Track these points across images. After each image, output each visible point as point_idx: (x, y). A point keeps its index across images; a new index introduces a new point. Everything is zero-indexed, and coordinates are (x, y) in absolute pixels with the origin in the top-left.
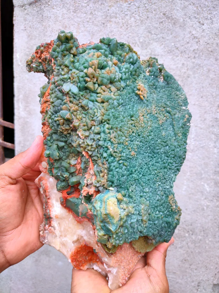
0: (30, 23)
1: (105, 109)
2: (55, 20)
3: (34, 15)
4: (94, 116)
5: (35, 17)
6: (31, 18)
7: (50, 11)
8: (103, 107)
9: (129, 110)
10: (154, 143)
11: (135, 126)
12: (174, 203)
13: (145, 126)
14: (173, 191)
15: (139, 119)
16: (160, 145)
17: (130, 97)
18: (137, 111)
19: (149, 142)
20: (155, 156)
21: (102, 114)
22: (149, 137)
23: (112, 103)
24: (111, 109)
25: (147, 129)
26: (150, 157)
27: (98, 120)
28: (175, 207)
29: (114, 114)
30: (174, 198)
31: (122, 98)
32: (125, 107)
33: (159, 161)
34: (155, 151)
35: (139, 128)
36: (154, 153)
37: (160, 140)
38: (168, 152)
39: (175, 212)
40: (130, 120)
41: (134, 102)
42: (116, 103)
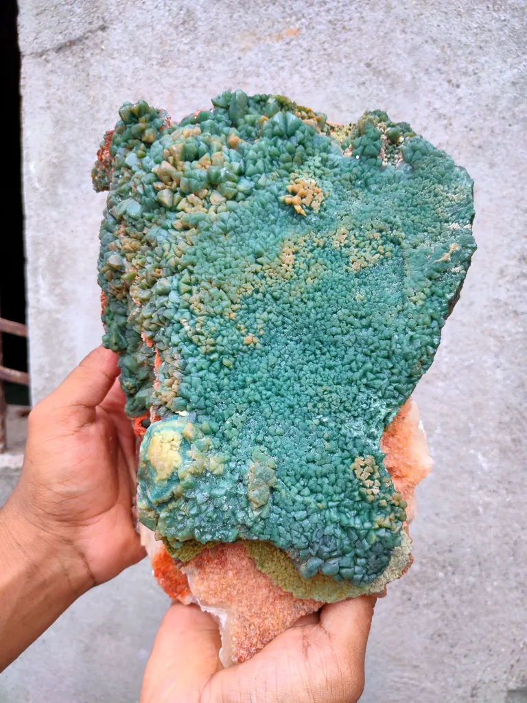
0: (60, 93)
1: (189, 242)
2: (116, 84)
3: (68, 75)
4: (161, 258)
5: (71, 77)
6: (62, 80)
7: (106, 63)
8: (184, 237)
9: (252, 242)
10: (323, 319)
11: (263, 277)
12: (377, 481)
13: (295, 276)
14: (376, 447)
15: (276, 259)
16: (345, 324)
17: (263, 213)
18: (277, 242)
19: (304, 316)
20: (325, 350)
21: (178, 252)
22: (305, 303)
23: (205, 227)
24: (200, 241)
25: (303, 284)
26: (308, 353)
27: (167, 265)
28: (378, 491)
29: (208, 250)
30: (377, 467)
31: (236, 216)
32: (242, 235)
33: (334, 363)
34: (325, 338)
35: (275, 281)
36: (322, 343)
37: (343, 310)
38: (369, 343)
39: (376, 504)
40: (251, 264)
41: (275, 222)
42: (215, 228)
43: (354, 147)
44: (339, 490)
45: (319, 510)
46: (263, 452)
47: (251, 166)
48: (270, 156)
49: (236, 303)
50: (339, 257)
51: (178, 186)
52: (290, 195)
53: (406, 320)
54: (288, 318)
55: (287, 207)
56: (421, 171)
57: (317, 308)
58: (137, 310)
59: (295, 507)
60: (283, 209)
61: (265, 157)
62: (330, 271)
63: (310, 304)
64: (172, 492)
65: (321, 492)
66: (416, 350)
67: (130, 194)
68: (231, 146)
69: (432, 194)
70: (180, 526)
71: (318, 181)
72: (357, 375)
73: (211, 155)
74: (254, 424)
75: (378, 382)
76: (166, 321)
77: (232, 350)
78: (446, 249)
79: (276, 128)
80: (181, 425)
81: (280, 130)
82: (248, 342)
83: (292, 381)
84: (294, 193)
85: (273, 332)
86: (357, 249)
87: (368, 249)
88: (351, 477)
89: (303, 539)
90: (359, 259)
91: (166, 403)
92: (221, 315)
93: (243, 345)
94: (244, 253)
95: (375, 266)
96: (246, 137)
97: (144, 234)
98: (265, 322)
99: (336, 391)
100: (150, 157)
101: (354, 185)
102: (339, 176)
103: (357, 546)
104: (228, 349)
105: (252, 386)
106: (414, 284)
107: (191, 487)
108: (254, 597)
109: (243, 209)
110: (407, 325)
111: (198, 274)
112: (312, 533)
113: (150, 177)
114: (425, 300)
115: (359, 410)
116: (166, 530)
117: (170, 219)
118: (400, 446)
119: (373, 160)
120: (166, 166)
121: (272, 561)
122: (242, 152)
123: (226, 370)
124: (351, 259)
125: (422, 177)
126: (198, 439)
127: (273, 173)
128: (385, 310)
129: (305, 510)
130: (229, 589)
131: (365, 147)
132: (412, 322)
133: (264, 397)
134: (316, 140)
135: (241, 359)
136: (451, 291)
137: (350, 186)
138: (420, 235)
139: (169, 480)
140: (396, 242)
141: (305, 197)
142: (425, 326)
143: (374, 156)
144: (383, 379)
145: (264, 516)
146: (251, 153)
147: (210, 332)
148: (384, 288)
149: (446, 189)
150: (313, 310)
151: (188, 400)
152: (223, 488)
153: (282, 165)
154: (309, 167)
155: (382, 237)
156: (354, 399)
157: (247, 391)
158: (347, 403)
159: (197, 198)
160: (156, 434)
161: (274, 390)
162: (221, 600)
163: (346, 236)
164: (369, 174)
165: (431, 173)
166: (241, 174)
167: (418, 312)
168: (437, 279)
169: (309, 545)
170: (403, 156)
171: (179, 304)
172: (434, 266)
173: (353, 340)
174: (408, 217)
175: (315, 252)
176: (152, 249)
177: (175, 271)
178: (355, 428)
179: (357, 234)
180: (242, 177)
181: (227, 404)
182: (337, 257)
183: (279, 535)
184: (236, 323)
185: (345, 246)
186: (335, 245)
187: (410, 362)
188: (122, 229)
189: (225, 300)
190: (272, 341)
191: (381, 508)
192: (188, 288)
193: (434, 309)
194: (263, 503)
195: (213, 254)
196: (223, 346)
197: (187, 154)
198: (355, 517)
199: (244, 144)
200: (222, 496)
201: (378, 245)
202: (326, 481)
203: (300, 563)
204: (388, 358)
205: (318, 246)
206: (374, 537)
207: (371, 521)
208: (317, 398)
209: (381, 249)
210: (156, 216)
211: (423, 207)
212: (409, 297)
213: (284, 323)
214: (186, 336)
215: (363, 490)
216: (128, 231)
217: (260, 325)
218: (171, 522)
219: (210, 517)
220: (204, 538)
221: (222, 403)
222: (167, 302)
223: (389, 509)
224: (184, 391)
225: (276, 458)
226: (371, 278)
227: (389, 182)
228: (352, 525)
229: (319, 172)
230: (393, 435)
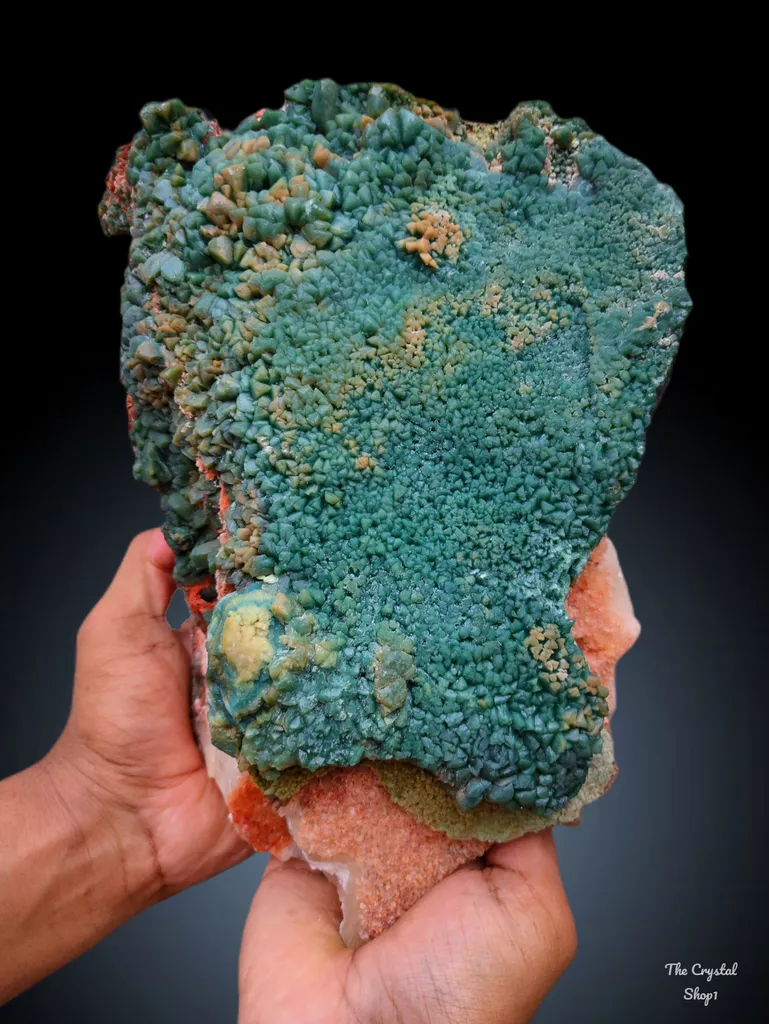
1: (262, 318)
4: (221, 342)
8: (255, 310)
9: (359, 313)
10: (472, 424)
11: (380, 366)
12: (563, 661)
13: (427, 362)
14: (561, 611)
15: (398, 338)
16: (505, 431)
17: (374, 267)
18: (398, 311)
19: (444, 421)
20: (477, 471)
21: (246, 334)
22: (445, 403)
23: (286, 294)
24: (281, 314)
25: (440, 373)
26: (452, 477)
27: (231, 355)
28: (566, 675)
29: (292, 329)
30: (563, 640)
31: (332, 274)
32: (344, 302)
33: (492, 490)
34: (477, 453)
35: (397, 371)
36: (473, 461)
37: (502, 410)
38: (543, 457)
39: (564, 695)
40: (361, 346)
41: (391, 280)
42: (302, 294)
43: (505, 158)
44: (508, 677)
45: (481, 710)
46: (394, 630)
47: (351, 194)
48: (379, 177)
49: (340, 408)
50: (492, 329)
51: (240, 229)
52: (413, 238)
53: (596, 420)
54: (420, 426)
55: (410, 256)
56: (607, 192)
57: (463, 410)
58: (188, 424)
59: (446, 708)
60: (403, 260)
61: (371, 180)
62: (479, 351)
63: (453, 403)
64: (262, 700)
65: (483, 683)
66: (613, 465)
67: (164, 244)
68: (318, 165)
69: (625, 226)
70: (277, 747)
71: (454, 214)
72: (528, 506)
73: (288, 180)
74: (377, 588)
75: (559, 516)
76: (235, 441)
77: (339, 479)
78: (649, 310)
79: (386, 134)
80: (268, 597)
81: (393, 138)
82: (362, 466)
83: (431, 521)
84: (418, 235)
85: (398, 449)
86: (518, 316)
87: (534, 315)
88: (526, 657)
89: (460, 752)
90: (521, 330)
91: (242, 565)
92: (319, 428)
93: (355, 471)
94: (349, 330)
95: (545, 340)
96: (339, 150)
97: (191, 307)
98: (385, 434)
99: (497, 532)
100: (193, 187)
101: (508, 216)
102: (484, 205)
103: (538, 757)
104: (333, 477)
105: (372, 532)
106: (605, 367)
107: (290, 689)
108: (388, 842)
109: (343, 263)
110: (597, 428)
111: (280, 366)
112: (472, 744)
113: (194, 217)
114: (622, 389)
115: (533, 558)
116: (256, 755)
117: (231, 283)
118: (593, 605)
119: (534, 177)
120: (219, 199)
121: (415, 788)
122: (335, 173)
123: (331, 511)
124: (509, 332)
125: (609, 201)
126: (296, 616)
127: (386, 205)
128: (562, 407)
129: (461, 710)
130: (351, 834)
131: (522, 157)
132: (605, 424)
133: (390, 547)
134: (447, 150)
135: (352, 492)
136: (659, 374)
137: (501, 219)
138: (611, 291)
139: (255, 682)
140: (575, 303)
141: (435, 240)
142: (624, 428)
143: (535, 171)
144: (566, 511)
145: (400, 724)
146: (350, 175)
147: (304, 455)
148: (560, 374)
149: (645, 218)
150: (457, 413)
151: (275, 558)
152: (337, 687)
153: (398, 191)
154: (439, 192)
155: (553, 295)
156: (525, 543)
157: (364, 539)
158: (513, 548)
159: (270, 249)
160: (231, 613)
161: (404, 535)
162: (340, 850)
163: (499, 297)
164: (529, 199)
165: (622, 194)
166: (336, 207)
167: (614, 407)
168: (638, 357)
169: (468, 762)
170: (579, 169)
171: (253, 414)
172: (634, 338)
173: (519, 455)
174: (591, 263)
175: (455, 323)
176: (206, 329)
177: (244, 362)
178: (529, 586)
179: (517, 292)
180: (338, 213)
181: (335, 561)
182: (488, 329)
183: (425, 750)
184: (342, 437)
185: (500, 312)
186: (484, 312)
187: (605, 482)
188: (156, 299)
189: (323, 404)
190: (398, 462)
191: (571, 700)
192: (266, 388)
193: (636, 402)
194: (398, 705)
195: (301, 334)
196: (323, 474)
197: (251, 180)
198: (534, 715)
199: (338, 160)
200: (336, 699)
201: (549, 309)
202: (489, 666)
203: (456, 789)
204: (572, 478)
205: (459, 314)
206: (563, 743)
207: (558, 720)
208: (470, 544)
209: (553, 314)
210: (208, 278)
211: (613, 247)
212: (599, 386)
213: (414, 434)
214: (266, 462)
215: (544, 676)
216: (165, 303)
217: (378, 438)
218: (262, 744)
219: (321, 732)
220: (312, 762)
221: (327, 560)
222: (235, 411)
223: (582, 701)
224: (269, 545)
225: (413, 638)
226: (540, 359)
227: (561, 210)
228: (530, 726)
229: (454, 199)
230: (582, 590)
